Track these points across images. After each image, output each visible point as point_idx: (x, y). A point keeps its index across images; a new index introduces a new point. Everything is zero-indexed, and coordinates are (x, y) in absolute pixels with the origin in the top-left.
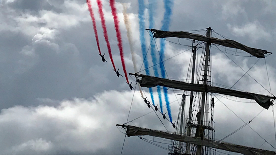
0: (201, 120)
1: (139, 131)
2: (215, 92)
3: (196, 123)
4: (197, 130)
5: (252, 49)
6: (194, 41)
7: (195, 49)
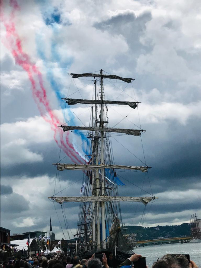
0: (102, 118)
1: (70, 128)
2: (107, 103)
3: (99, 120)
4: (100, 124)
5: (125, 78)
6: (94, 78)
7: (96, 82)
